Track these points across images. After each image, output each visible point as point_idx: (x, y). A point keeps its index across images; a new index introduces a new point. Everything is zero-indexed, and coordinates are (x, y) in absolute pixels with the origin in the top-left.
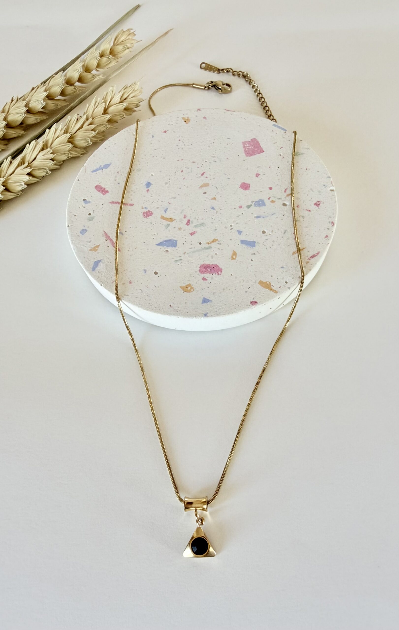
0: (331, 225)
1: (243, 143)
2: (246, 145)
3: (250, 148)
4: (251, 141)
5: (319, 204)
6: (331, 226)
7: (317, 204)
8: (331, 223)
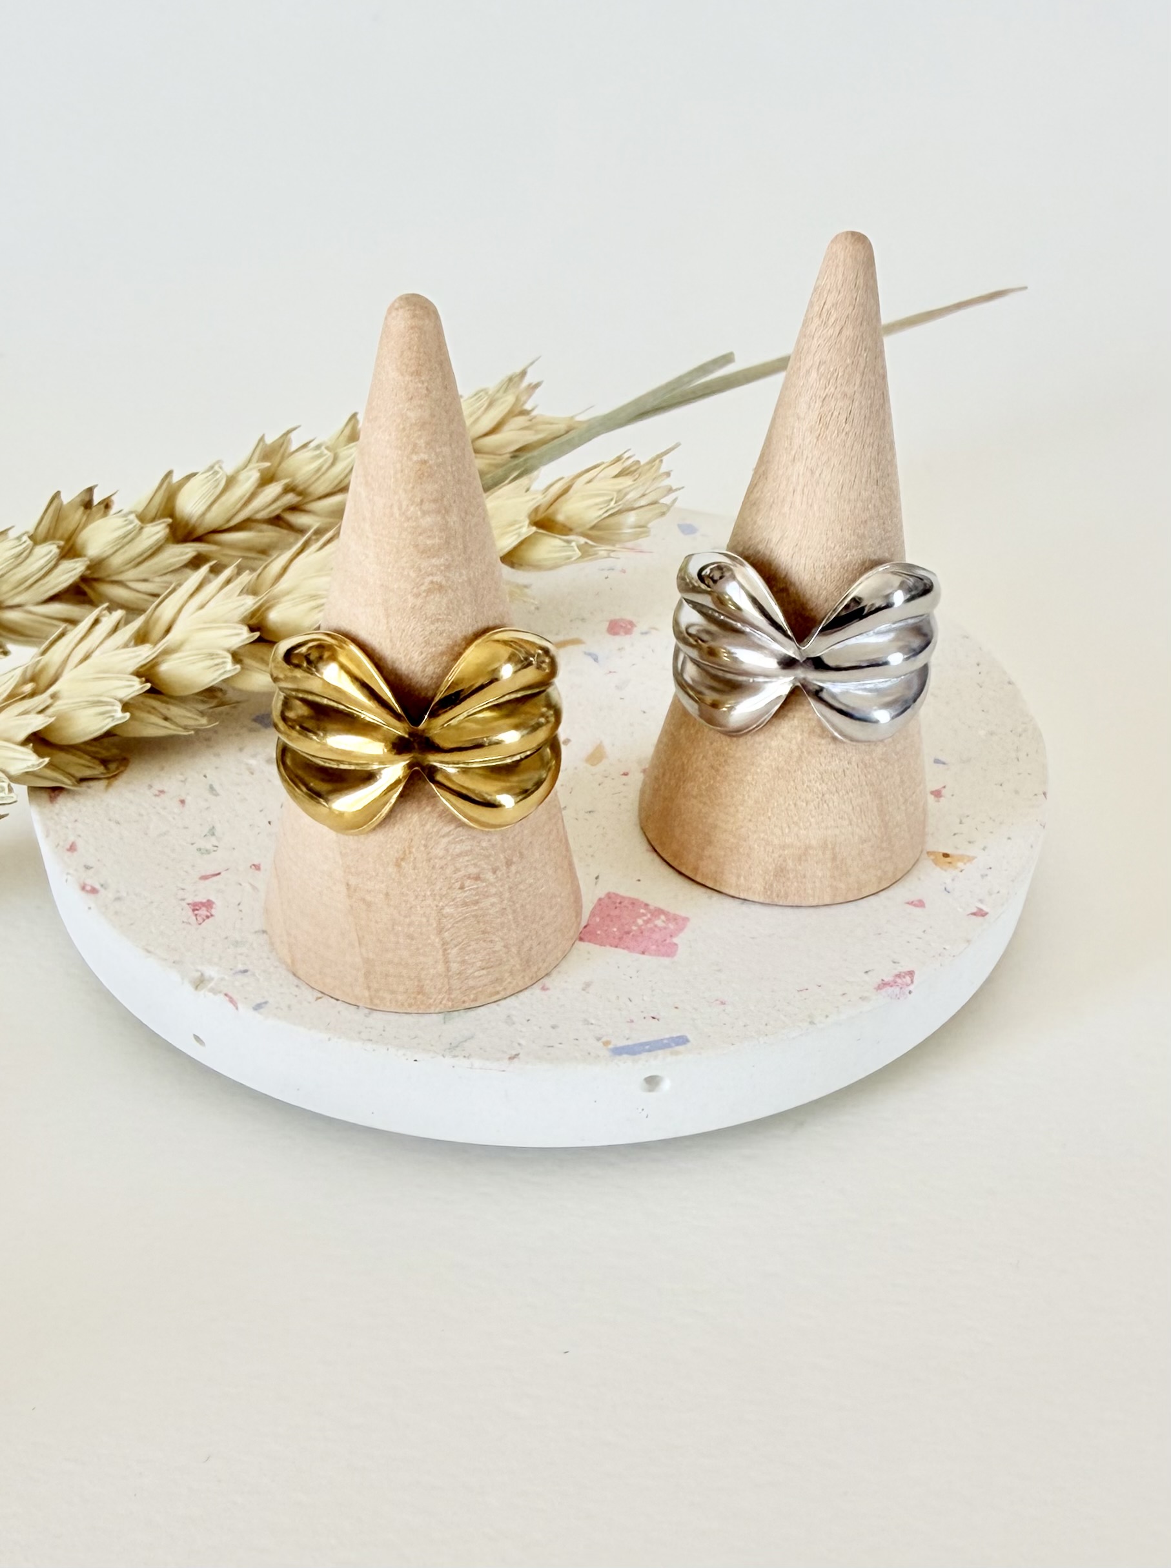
0: (92, 882)
1: (686, 919)
2: (664, 921)
3: (640, 922)
4: (668, 941)
5: (196, 912)
6: (89, 882)
7: (202, 909)
8: (98, 887)
